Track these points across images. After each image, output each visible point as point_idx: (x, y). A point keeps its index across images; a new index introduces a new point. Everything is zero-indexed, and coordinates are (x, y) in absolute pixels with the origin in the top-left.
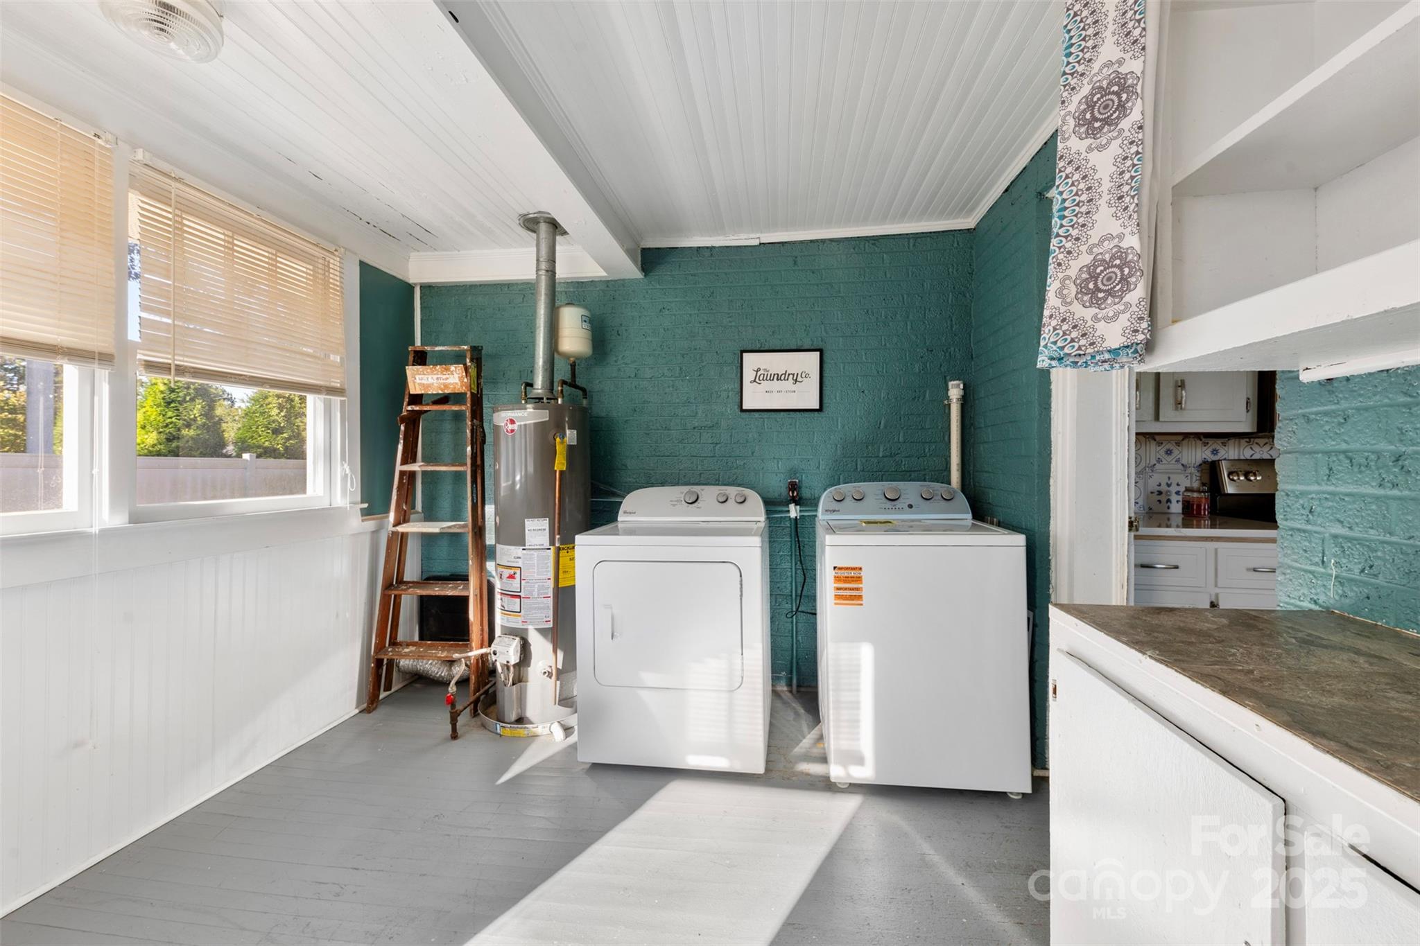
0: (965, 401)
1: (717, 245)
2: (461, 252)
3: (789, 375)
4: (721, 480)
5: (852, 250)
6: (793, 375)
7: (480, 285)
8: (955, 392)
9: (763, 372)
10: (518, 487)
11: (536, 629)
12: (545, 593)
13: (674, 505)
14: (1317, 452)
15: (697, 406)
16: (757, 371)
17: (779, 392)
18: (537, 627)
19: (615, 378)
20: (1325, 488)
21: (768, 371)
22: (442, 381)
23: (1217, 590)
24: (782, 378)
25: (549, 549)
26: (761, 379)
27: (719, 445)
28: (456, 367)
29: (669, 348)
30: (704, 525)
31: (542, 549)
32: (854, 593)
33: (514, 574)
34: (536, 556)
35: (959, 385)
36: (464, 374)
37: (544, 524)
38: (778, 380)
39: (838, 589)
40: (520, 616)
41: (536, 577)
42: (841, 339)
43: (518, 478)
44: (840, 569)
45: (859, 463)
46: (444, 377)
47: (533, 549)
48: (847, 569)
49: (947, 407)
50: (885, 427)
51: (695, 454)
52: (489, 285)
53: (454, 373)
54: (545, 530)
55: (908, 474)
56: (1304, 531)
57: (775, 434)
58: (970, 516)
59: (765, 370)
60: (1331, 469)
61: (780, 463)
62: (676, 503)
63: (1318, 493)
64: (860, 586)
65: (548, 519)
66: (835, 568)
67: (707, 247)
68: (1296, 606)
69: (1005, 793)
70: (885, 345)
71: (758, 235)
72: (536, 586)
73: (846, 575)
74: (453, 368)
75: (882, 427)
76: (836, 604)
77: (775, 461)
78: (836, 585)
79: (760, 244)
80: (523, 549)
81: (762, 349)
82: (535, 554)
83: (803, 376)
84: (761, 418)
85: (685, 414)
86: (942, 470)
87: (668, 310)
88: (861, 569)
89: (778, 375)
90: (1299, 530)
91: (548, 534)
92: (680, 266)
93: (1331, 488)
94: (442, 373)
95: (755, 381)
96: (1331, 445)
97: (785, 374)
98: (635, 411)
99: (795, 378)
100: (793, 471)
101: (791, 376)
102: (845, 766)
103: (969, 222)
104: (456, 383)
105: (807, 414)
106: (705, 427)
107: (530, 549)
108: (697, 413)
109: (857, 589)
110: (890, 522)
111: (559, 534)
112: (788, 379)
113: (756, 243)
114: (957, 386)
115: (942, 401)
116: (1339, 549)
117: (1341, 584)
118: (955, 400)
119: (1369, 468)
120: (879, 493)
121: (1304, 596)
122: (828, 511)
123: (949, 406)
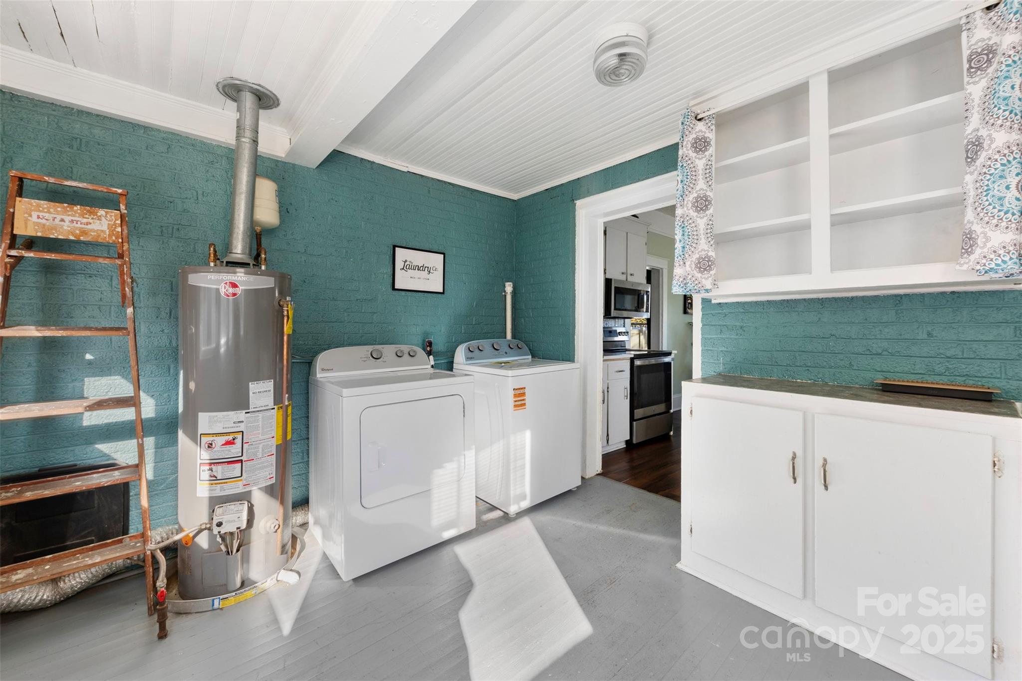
0: (514, 294)
1: (377, 162)
2: (78, 69)
3: (425, 267)
4: (377, 340)
5: (461, 194)
6: (428, 268)
7: (98, 116)
8: (509, 288)
9: (409, 263)
10: (222, 350)
11: (260, 489)
12: (269, 452)
13: (365, 361)
14: (716, 325)
15: (359, 283)
16: (405, 262)
17: (419, 278)
18: (260, 486)
19: (284, 250)
20: (719, 336)
21: (412, 263)
22: (79, 225)
23: (608, 381)
24: (421, 269)
25: (274, 408)
26: (408, 268)
27: (376, 315)
28: (107, 213)
29: (336, 233)
30: (392, 374)
31: (267, 410)
32: (523, 402)
33: (234, 439)
34: (260, 417)
35: (511, 285)
36: (119, 222)
37: (269, 385)
38: (418, 270)
39: (516, 401)
40: (241, 480)
41: (261, 437)
42: (454, 249)
43: (223, 341)
44: (516, 389)
45: (463, 328)
46: (85, 220)
47: (258, 411)
48: (519, 389)
49: (504, 297)
50: (476, 306)
51: (357, 321)
52: (115, 120)
53: (103, 218)
54: (270, 391)
55: (486, 335)
56: (711, 350)
57: (415, 307)
58: (530, 357)
59: (410, 262)
60: (721, 331)
61: (418, 328)
62: (365, 359)
63: (716, 338)
64: (525, 398)
65: (272, 380)
66: (514, 389)
67: (369, 161)
68: (709, 374)
69: (570, 490)
70: (477, 256)
71: (407, 165)
72: (261, 446)
73: (519, 393)
74: (102, 212)
75: (474, 306)
76: (514, 410)
77: (415, 326)
78: (515, 399)
79: (408, 172)
80: (246, 413)
81: (407, 246)
82: (260, 415)
83: (434, 269)
84: (407, 296)
85: (350, 288)
86: (501, 332)
87: (336, 201)
88: (525, 388)
89: (418, 266)
90: (709, 350)
91: (273, 395)
92: (346, 169)
93: (721, 336)
94: (82, 216)
95: (403, 269)
96: (721, 323)
97: (423, 267)
98: (305, 282)
99: (429, 270)
100: (426, 334)
101: (426, 268)
102: (518, 503)
103: (515, 196)
104: (102, 231)
105: (434, 295)
106: (365, 300)
107: (254, 412)
108: (359, 288)
109: (524, 400)
110: (508, 363)
111: (287, 393)
112: (424, 270)
113: (405, 170)
114: (510, 285)
115: (502, 293)
116: (723, 355)
117: (724, 365)
118: (509, 293)
119: (733, 330)
120: (491, 346)
121: (712, 370)
122: (468, 359)
123: (505, 296)
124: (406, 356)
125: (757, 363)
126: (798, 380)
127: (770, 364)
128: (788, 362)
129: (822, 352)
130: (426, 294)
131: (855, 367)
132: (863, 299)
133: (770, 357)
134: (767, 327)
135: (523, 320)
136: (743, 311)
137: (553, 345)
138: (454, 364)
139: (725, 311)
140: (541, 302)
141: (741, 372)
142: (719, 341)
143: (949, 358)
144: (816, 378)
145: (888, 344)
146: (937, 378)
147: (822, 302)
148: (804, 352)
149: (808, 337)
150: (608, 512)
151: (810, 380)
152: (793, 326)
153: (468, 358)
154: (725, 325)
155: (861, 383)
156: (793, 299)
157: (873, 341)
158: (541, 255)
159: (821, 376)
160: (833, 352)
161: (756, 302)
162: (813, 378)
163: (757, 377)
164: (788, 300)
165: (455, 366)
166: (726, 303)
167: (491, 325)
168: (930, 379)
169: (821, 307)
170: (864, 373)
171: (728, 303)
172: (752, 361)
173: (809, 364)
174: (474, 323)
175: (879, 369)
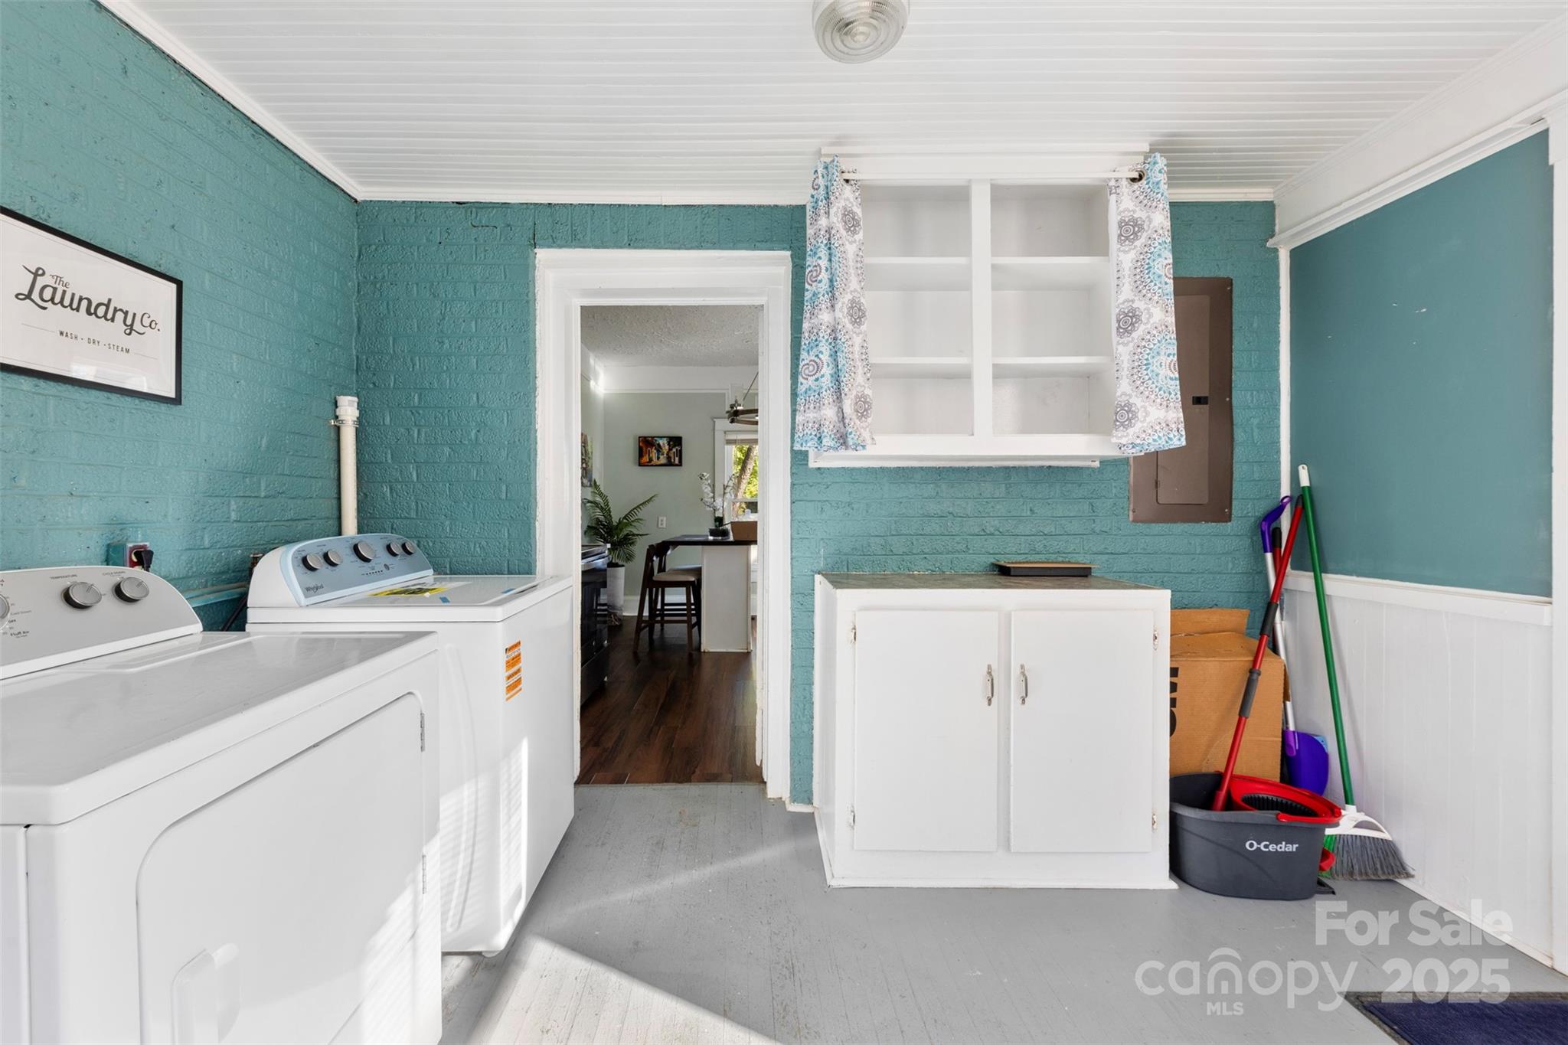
0: (365, 424)
3: (116, 310)
6: (126, 313)
8: (349, 409)
9: (49, 282)
16: (35, 274)
24: (101, 313)
26: (45, 296)
32: (517, 677)
35: (354, 402)
38: (89, 313)
39: (508, 678)
42: (206, 275)
44: (510, 649)
45: (233, 506)
48: (513, 647)
49: (335, 431)
56: (808, 539)
58: (431, 572)
59: (55, 277)
60: (822, 509)
61: (85, 504)
63: (814, 520)
64: (520, 665)
66: (506, 650)
73: (513, 656)
75: (263, 448)
76: (507, 699)
78: (507, 673)
83: (146, 322)
86: (328, 517)
89: (90, 301)
90: (804, 538)
95: (28, 296)
96: (821, 497)
97: (107, 306)
99: (129, 322)
100: (117, 524)
101: (120, 316)
105: (147, 405)
109: (518, 671)
112: (113, 320)
114: (350, 404)
115: (328, 420)
116: (825, 545)
117: (825, 559)
118: (350, 423)
119: (838, 508)
120: (349, 551)
121: (808, 569)
122: (309, 591)
123: (338, 429)
124: (109, 604)
125: (869, 553)
126: (916, 572)
127: (884, 553)
128: (905, 550)
129: (941, 535)
130: (114, 397)
131: (971, 552)
132: (979, 469)
133: (884, 544)
134: (881, 503)
135: (386, 490)
136: (851, 480)
137: (484, 543)
138: (249, 611)
139: (825, 480)
140: (447, 450)
141: (848, 567)
142: (819, 524)
143: (1046, 535)
144: (933, 568)
145: (1000, 523)
146: (1038, 557)
147: (939, 471)
148: (921, 535)
149: (926, 516)
150: (660, 845)
151: (928, 570)
152: (910, 502)
153: (308, 589)
154: (827, 501)
155: (976, 569)
156: (910, 466)
157: (987, 519)
158: (447, 345)
159: (937, 565)
160: (951, 534)
161: (867, 469)
162: (930, 568)
163: (868, 573)
164: (903, 468)
165: (252, 615)
166: (828, 469)
167: (305, 499)
168: (1031, 558)
169: (939, 478)
170: (979, 558)
171: (831, 468)
172: (863, 551)
173: (927, 551)
174: (263, 494)
175: (992, 552)
